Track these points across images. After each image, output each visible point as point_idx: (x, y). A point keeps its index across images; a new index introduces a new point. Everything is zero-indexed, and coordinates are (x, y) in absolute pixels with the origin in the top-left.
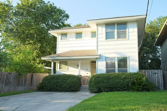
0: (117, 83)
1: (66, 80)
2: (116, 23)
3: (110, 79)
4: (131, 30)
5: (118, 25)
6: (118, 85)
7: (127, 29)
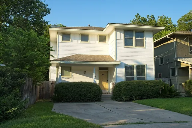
0: (148, 91)
1: (91, 88)
2: (134, 30)
3: (141, 86)
4: (148, 39)
5: (136, 32)
6: (150, 93)
7: (144, 38)
